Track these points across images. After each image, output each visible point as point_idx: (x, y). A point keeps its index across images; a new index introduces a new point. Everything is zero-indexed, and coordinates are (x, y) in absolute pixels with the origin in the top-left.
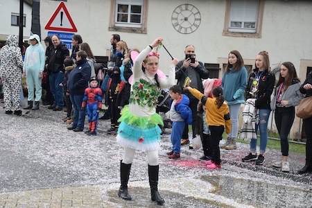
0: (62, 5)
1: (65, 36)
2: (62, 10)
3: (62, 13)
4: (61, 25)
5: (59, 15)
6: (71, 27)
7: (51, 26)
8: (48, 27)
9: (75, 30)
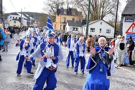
0: (133, 24)
3: (133, 27)
5: (132, 27)
8: (127, 32)
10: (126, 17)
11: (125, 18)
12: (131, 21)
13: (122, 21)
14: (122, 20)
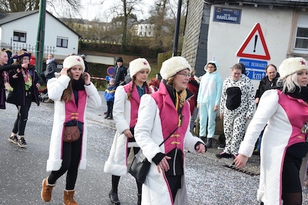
0: (258, 28)
1: (257, 65)
2: (257, 33)
3: (256, 36)
4: (254, 51)
5: (254, 38)
6: (264, 54)
7: (244, 52)
8: (240, 54)
9: (268, 57)
10: (217, 6)
11: (216, 9)
12: (231, 19)
13: (206, 18)
14: (206, 14)
